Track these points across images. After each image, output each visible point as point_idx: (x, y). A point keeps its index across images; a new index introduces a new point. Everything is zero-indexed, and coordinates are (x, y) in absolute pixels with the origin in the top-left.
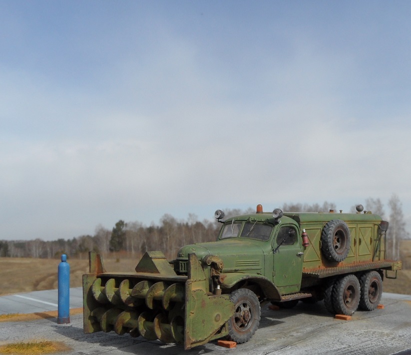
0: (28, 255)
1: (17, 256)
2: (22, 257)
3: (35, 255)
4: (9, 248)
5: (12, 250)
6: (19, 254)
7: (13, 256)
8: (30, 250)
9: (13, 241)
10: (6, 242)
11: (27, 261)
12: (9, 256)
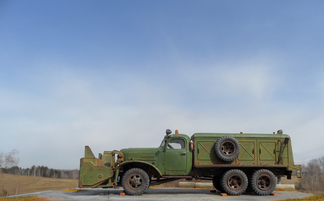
0: (70, 178)
1: (65, 178)
2: (68, 178)
3: (74, 178)
4: (61, 174)
5: (63, 175)
6: (66, 177)
7: (63, 178)
8: (72, 175)
9: (64, 170)
10: (60, 170)
11: (70, 181)
12: (61, 178)
